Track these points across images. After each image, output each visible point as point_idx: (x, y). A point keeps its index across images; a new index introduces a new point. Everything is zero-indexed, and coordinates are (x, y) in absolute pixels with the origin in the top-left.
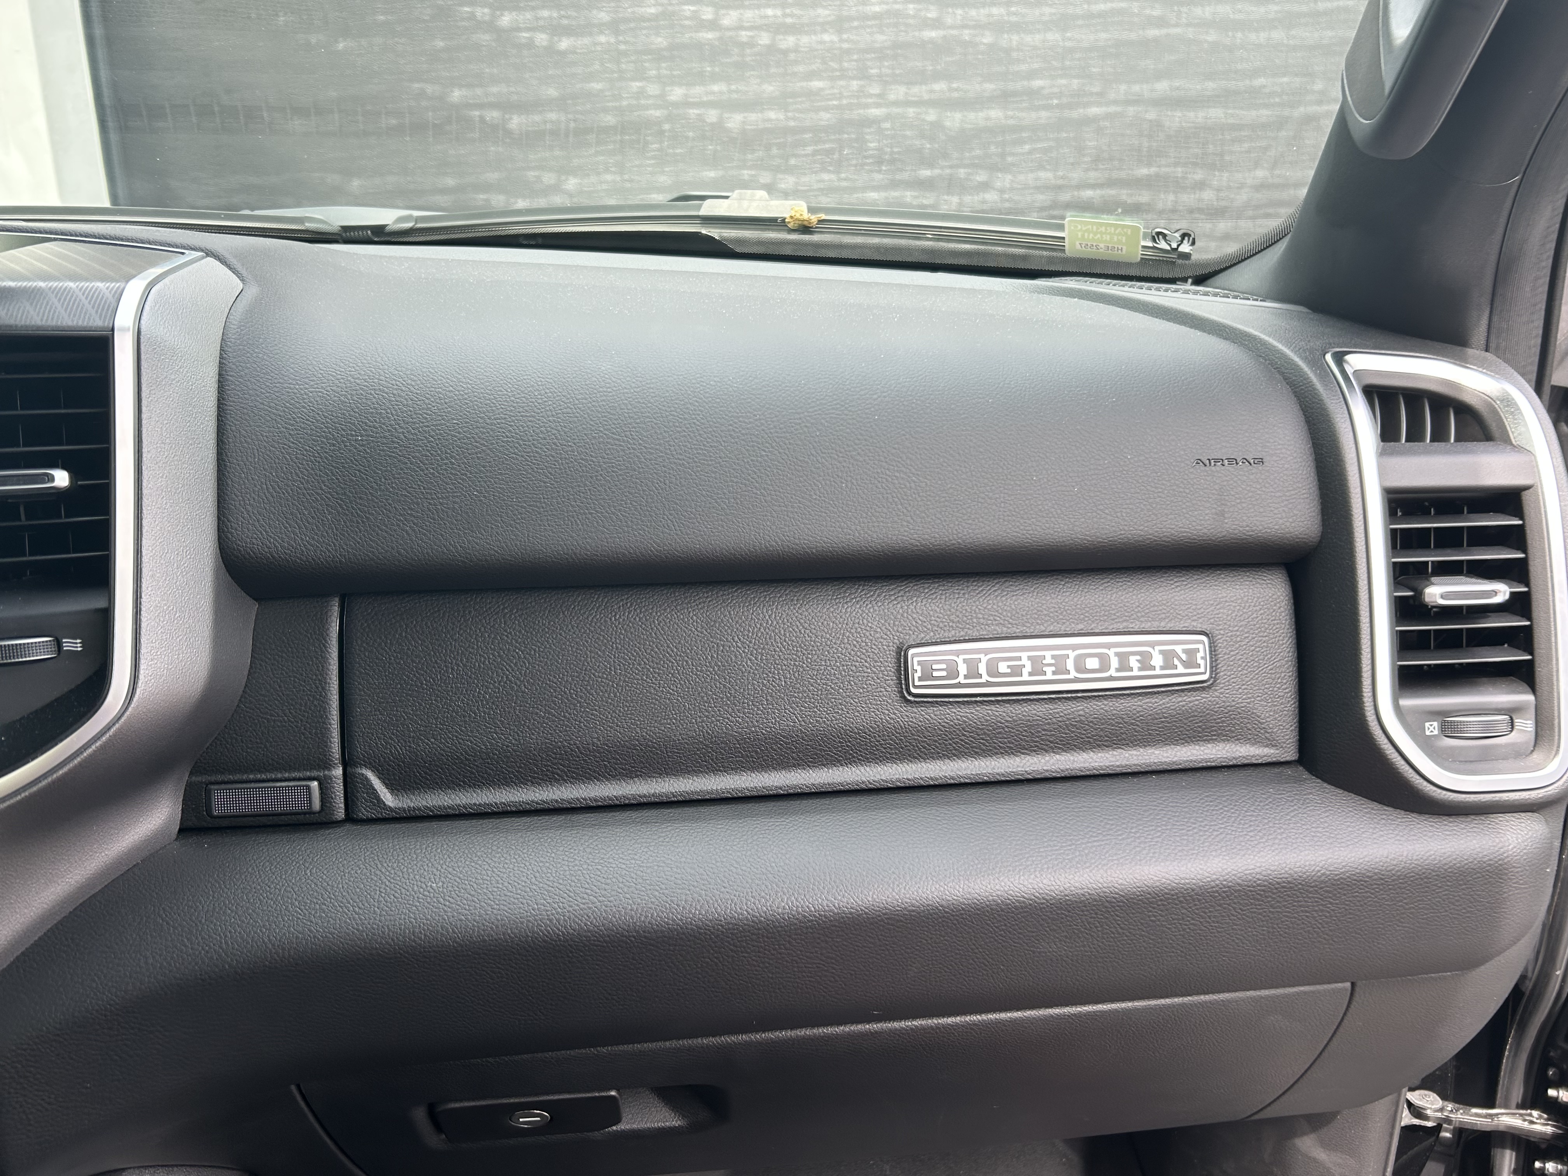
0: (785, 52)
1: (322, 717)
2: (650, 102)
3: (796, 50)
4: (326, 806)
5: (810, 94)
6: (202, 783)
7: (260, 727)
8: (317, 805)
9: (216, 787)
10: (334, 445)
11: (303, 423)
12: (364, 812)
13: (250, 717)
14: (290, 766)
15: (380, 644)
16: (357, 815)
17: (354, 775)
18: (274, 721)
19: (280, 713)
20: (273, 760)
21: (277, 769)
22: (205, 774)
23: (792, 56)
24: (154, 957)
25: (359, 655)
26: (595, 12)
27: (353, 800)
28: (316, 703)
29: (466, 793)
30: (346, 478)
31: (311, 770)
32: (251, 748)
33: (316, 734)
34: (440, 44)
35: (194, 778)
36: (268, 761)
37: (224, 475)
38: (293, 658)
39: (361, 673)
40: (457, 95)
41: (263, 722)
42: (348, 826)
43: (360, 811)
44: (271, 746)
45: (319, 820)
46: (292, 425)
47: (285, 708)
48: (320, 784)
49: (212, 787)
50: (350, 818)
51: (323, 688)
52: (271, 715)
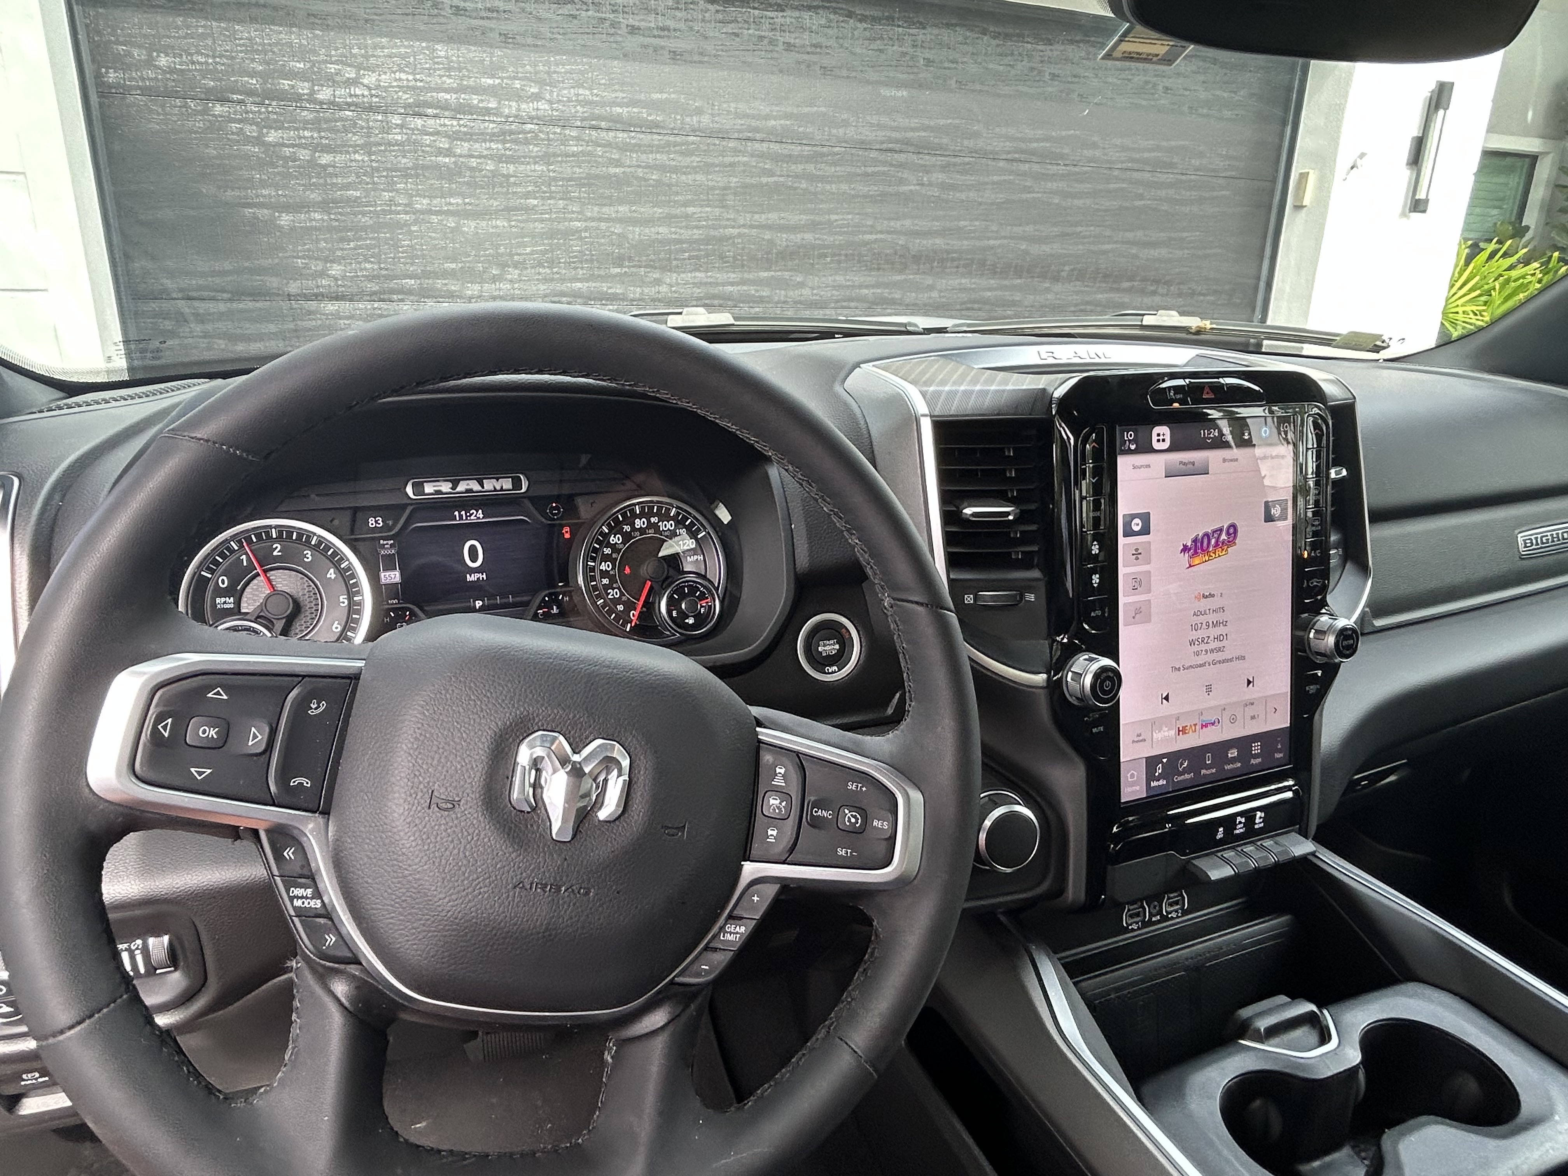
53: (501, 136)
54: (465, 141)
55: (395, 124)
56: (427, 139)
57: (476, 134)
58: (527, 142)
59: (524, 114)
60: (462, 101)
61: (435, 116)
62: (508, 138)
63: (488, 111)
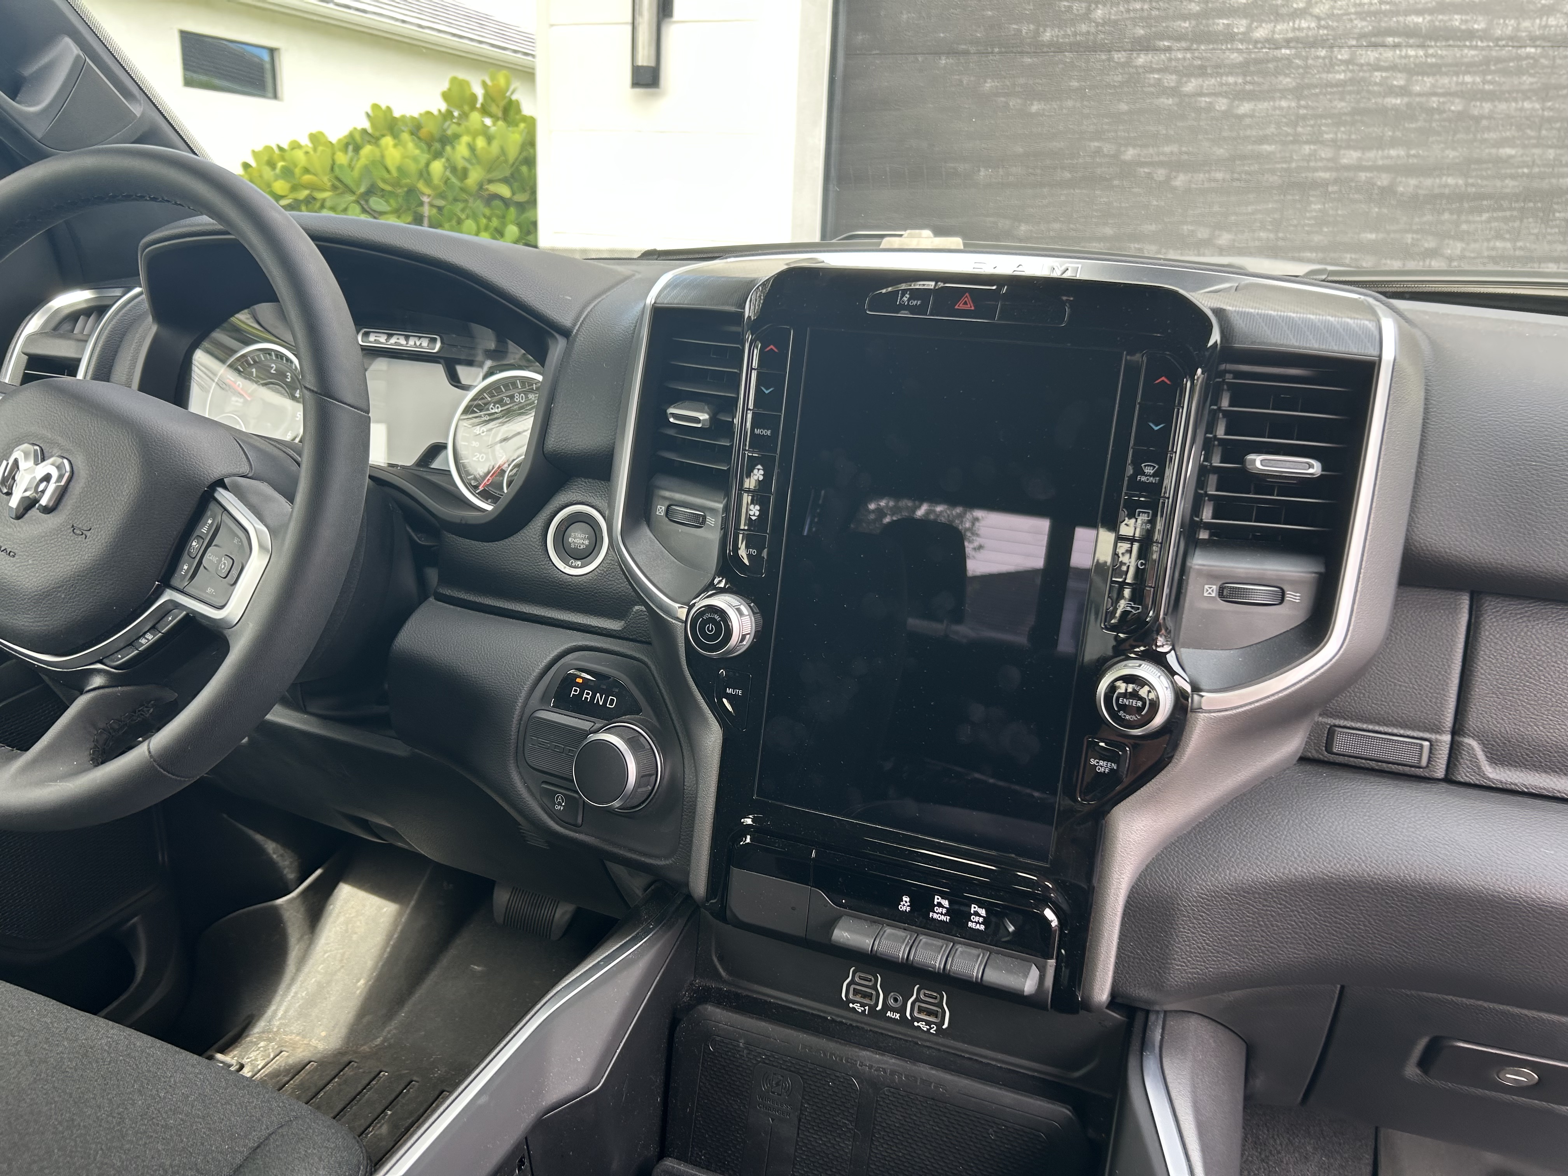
0: (1477, 119)
1: (1443, 690)
2: (1320, 164)
3: (1490, 117)
4: (1432, 765)
5: (1498, 161)
6: (1327, 724)
7: (1387, 688)
8: (1424, 762)
9: (1340, 730)
10: (1510, 467)
11: (1484, 445)
12: (1464, 774)
13: (1379, 679)
14: (1407, 725)
15: (1505, 638)
16: (1456, 778)
17: (1461, 744)
18: (1400, 686)
19: (1407, 680)
20: (1392, 717)
21: (1394, 725)
22: (1331, 717)
23: (1485, 123)
24: (1304, 853)
25: (1485, 644)
26: (1281, 78)
27: (1455, 765)
28: (1440, 677)
29: (1560, 780)
30: (1518, 496)
31: (1424, 731)
32: (1375, 704)
33: (1436, 703)
34: (1124, 107)
35: (1320, 718)
36: (1388, 717)
37: (1419, 480)
38: (1426, 637)
39: (1485, 660)
40: (1130, 154)
41: (1391, 685)
42: (1445, 785)
43: (1459, 774)
44: (1393, 705)
45: (1423, 775)
46: (1475, 446)
47: (1411, 676)
48: (1431, 745)
49: (1337, 729)
50: (1449, 779)
51: (1449, 666)
52: (1398, 680)
53: (1481, 67)
54: (1428, 75)
55: (1340, 60)
56: (1378, 76)
57: (1446, 65)
58: (1520, 72)
59: (1524, 34)
60: (1437, 23)
61: (1396, 46)
62: (1493, 68)
63: (1471, 35)
